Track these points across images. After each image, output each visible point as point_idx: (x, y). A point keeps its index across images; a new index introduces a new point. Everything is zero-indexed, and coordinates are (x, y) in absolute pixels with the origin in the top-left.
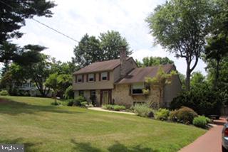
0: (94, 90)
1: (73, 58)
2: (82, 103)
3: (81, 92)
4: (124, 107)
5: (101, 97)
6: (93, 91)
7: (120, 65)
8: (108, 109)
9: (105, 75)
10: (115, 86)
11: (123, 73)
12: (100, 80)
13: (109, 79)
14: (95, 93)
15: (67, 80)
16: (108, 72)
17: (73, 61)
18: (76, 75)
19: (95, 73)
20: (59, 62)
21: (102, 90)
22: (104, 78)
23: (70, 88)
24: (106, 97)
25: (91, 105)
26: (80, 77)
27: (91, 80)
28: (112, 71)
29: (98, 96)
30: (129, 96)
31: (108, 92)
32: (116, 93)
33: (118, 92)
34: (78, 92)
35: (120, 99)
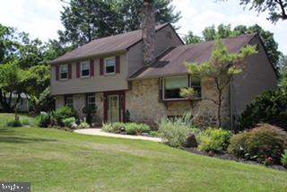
0: (93, 94)
1: (60, 33)
2: (64, 121)
3: (68, 98)
4: (147, 127)
5: (106, 108)
6: (90, 97)
7: (142, 40)
9: (111, 62)
10: (130, 83)
11: (150, 58)
12: (102, 73)
14: (93, 100)
15: (46, 77)
16: (117, 55)
17: (61, 39)
18: (57, 66)
19: (91, 59)
20: (37, 41)
21: (106, 94)
22: (110, 69)
23: (47, 91)
25: (84, 124)
26: (65, 69)
27: (85, 73)
29: (100, 105)
30: (158, 104)
31: (118, 96)
32: (134, 98)
33: (137, 96)
34: (63, 99)
35: (140, 110)
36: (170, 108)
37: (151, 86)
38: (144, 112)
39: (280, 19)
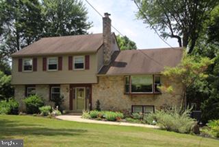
3: (29, 89)
5: (72, 97)
6: (54, 87)
7: (103, 44)
8: (94, 117)
9: (81, 60)
10: (98, 78)
11: (108, 59)
12: (70, 69)
13: (87, 68)
14: (58, 90)
16: (87, 56)
21: (72, 86)
24: (80, 99)
25: (57, 111)
28: (94, 53)
29: (65, 94)
30: (123, 96)
31: (84, 88)
32: (101, 90)
33: (104, 89)
34: (24, 88)
35: (107, 100)
36: (134, 99)
37: (117, 81)
38: (110, 101)
39: (169, 37)
